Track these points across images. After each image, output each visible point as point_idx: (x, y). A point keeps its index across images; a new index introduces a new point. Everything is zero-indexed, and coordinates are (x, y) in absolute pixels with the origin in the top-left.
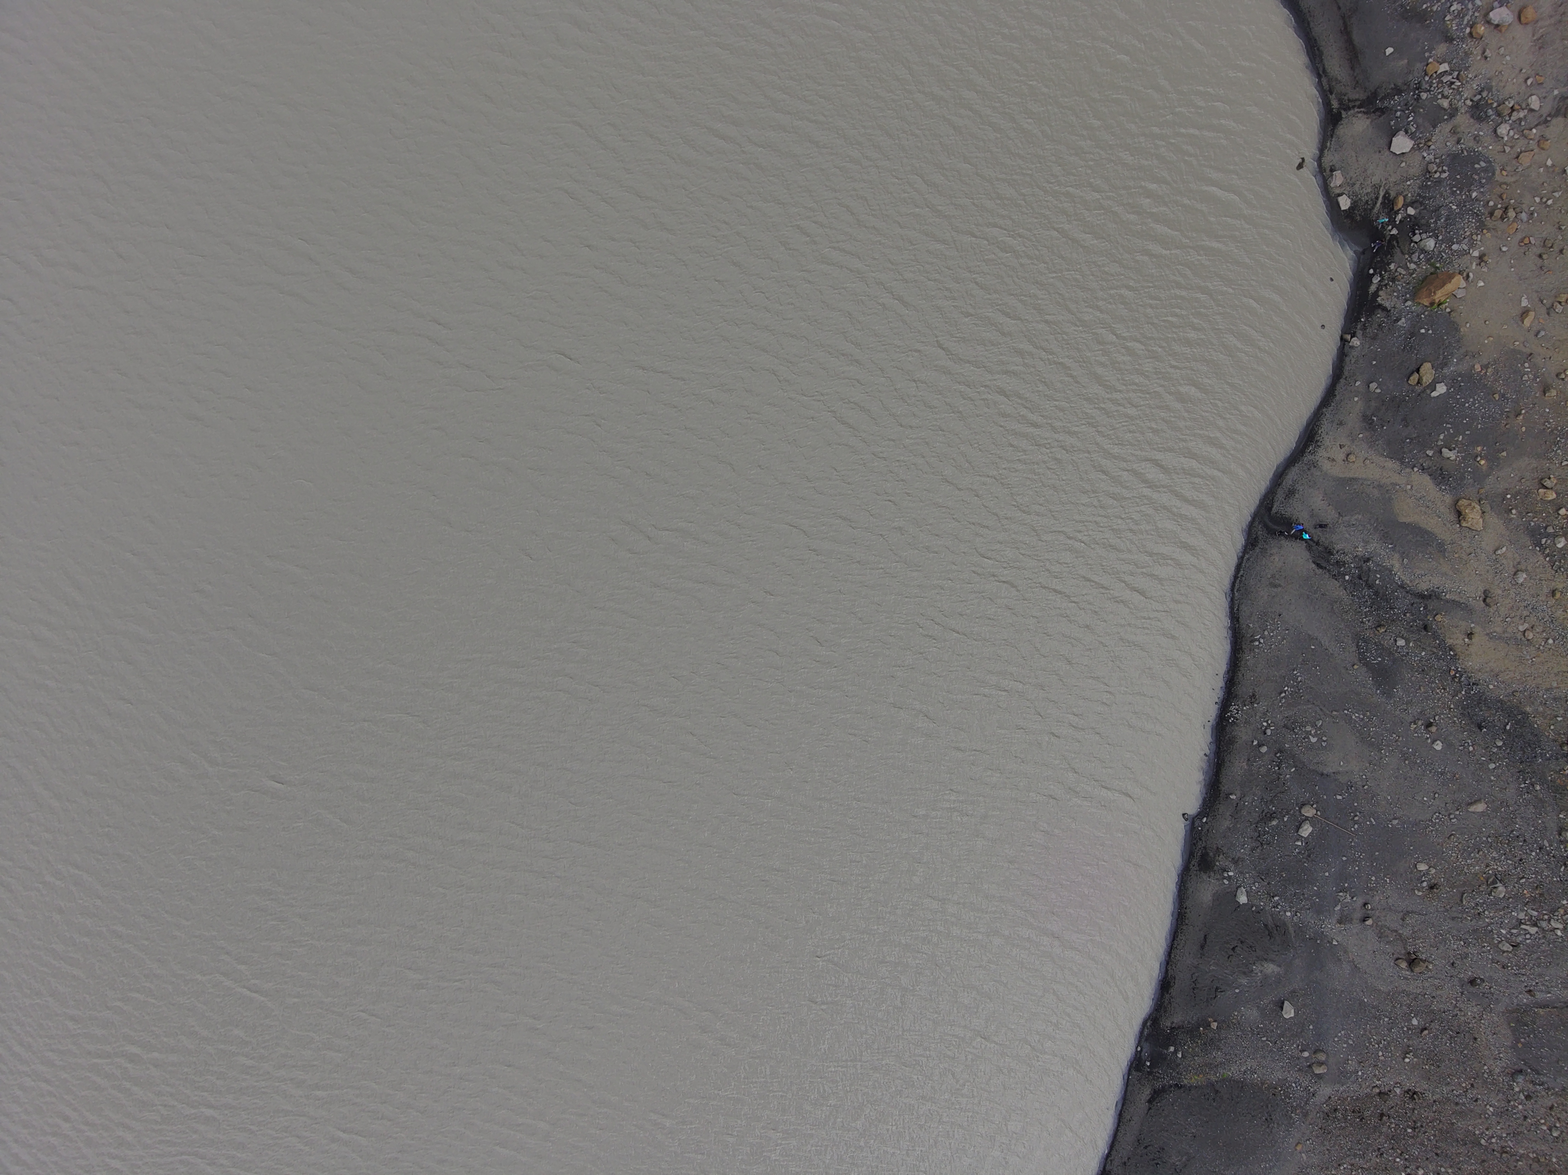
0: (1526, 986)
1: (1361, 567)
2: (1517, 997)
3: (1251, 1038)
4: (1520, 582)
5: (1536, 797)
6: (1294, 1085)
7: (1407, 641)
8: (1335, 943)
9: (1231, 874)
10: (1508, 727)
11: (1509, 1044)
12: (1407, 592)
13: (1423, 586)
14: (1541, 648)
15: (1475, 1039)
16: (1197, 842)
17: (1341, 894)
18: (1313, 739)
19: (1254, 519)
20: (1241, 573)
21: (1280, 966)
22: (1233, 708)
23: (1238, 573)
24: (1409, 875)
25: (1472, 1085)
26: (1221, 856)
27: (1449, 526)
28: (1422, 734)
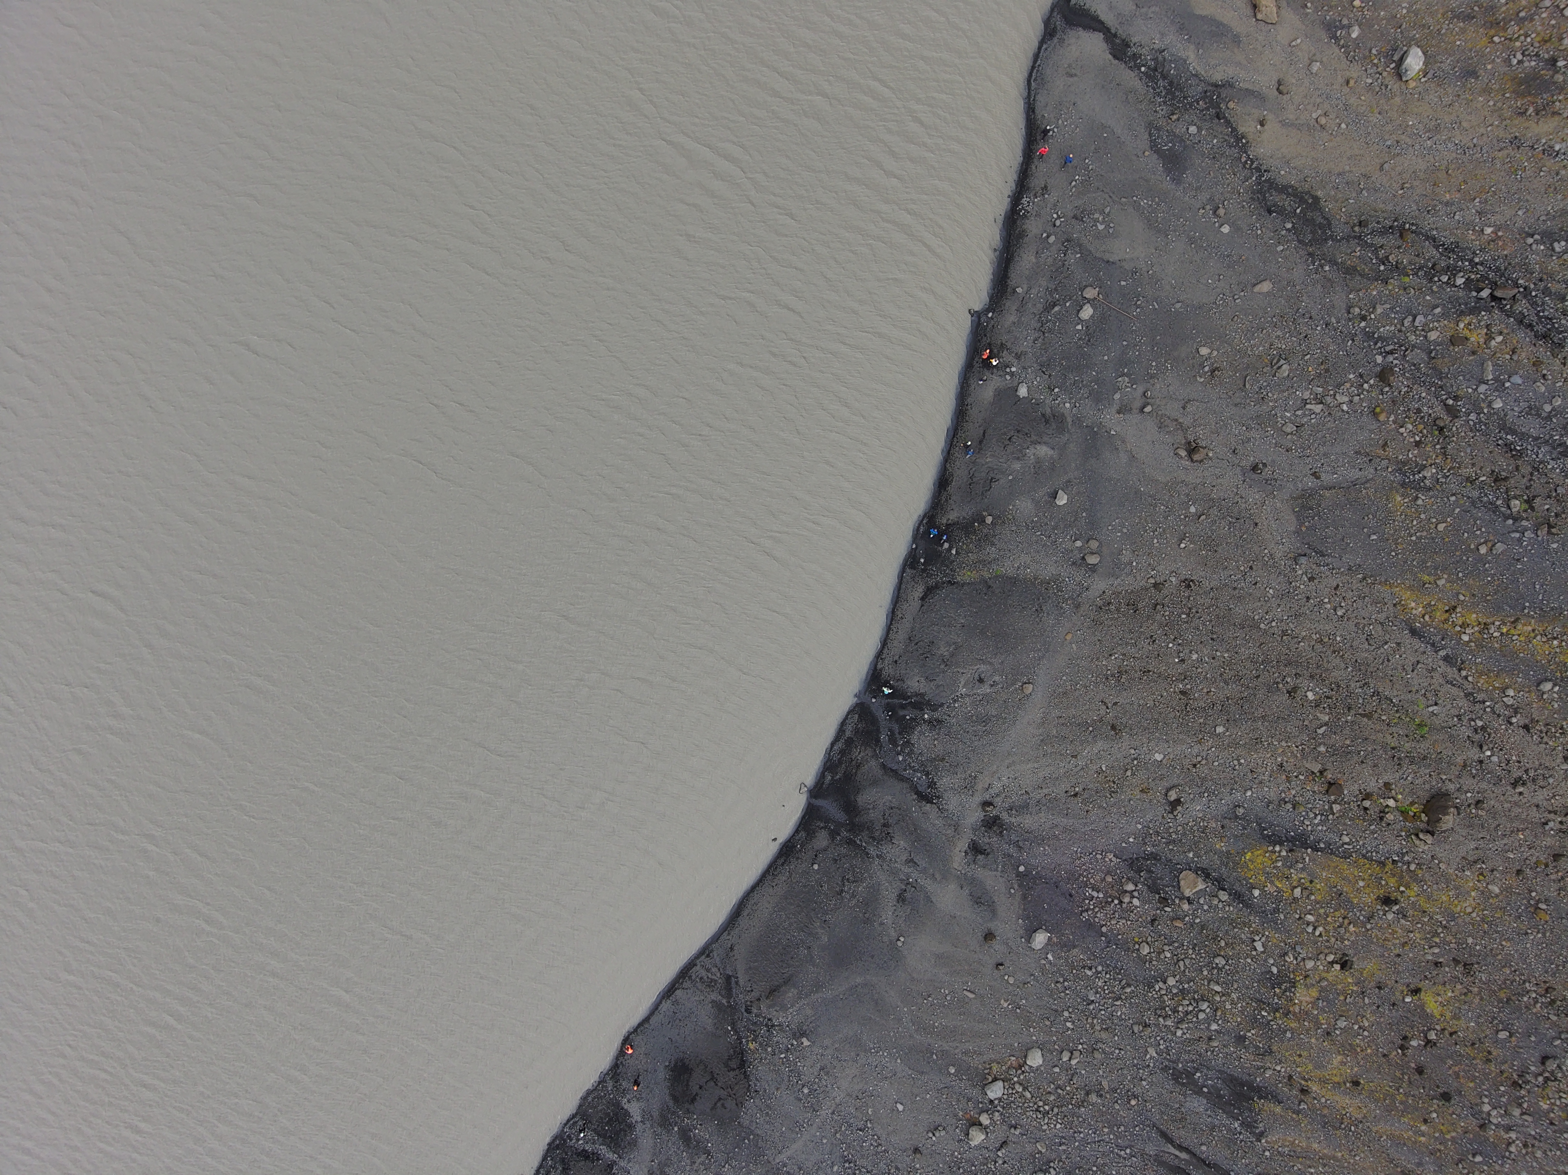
0: (1311, 469)
1: (1157, 58)
2: (1301, 482)
3: (1025, 533)
4: (1314, 71)
5: (1325, 277)
6: (1067, 579)
7: (1199, 129)
8: (1112, 433)
9: (1013, 369)
10: (1298, 211)
11: (1293, 529)
12: (1201, 80)
13: (1218, 76)
14: (1334, 133)
15: (1256, 524)
16: (982, 338)
17: (1120, 379)
18: (1101, 227)
19: (1052, 10)
20: (1039, 62)
21: (1053, 449)
22: (1025, 200)
23: (1035, 61)
24: (1191, 362)
25: (1251, 568)
26: (1005, 352)
27: (1245, 19)
28: (1210, 218)
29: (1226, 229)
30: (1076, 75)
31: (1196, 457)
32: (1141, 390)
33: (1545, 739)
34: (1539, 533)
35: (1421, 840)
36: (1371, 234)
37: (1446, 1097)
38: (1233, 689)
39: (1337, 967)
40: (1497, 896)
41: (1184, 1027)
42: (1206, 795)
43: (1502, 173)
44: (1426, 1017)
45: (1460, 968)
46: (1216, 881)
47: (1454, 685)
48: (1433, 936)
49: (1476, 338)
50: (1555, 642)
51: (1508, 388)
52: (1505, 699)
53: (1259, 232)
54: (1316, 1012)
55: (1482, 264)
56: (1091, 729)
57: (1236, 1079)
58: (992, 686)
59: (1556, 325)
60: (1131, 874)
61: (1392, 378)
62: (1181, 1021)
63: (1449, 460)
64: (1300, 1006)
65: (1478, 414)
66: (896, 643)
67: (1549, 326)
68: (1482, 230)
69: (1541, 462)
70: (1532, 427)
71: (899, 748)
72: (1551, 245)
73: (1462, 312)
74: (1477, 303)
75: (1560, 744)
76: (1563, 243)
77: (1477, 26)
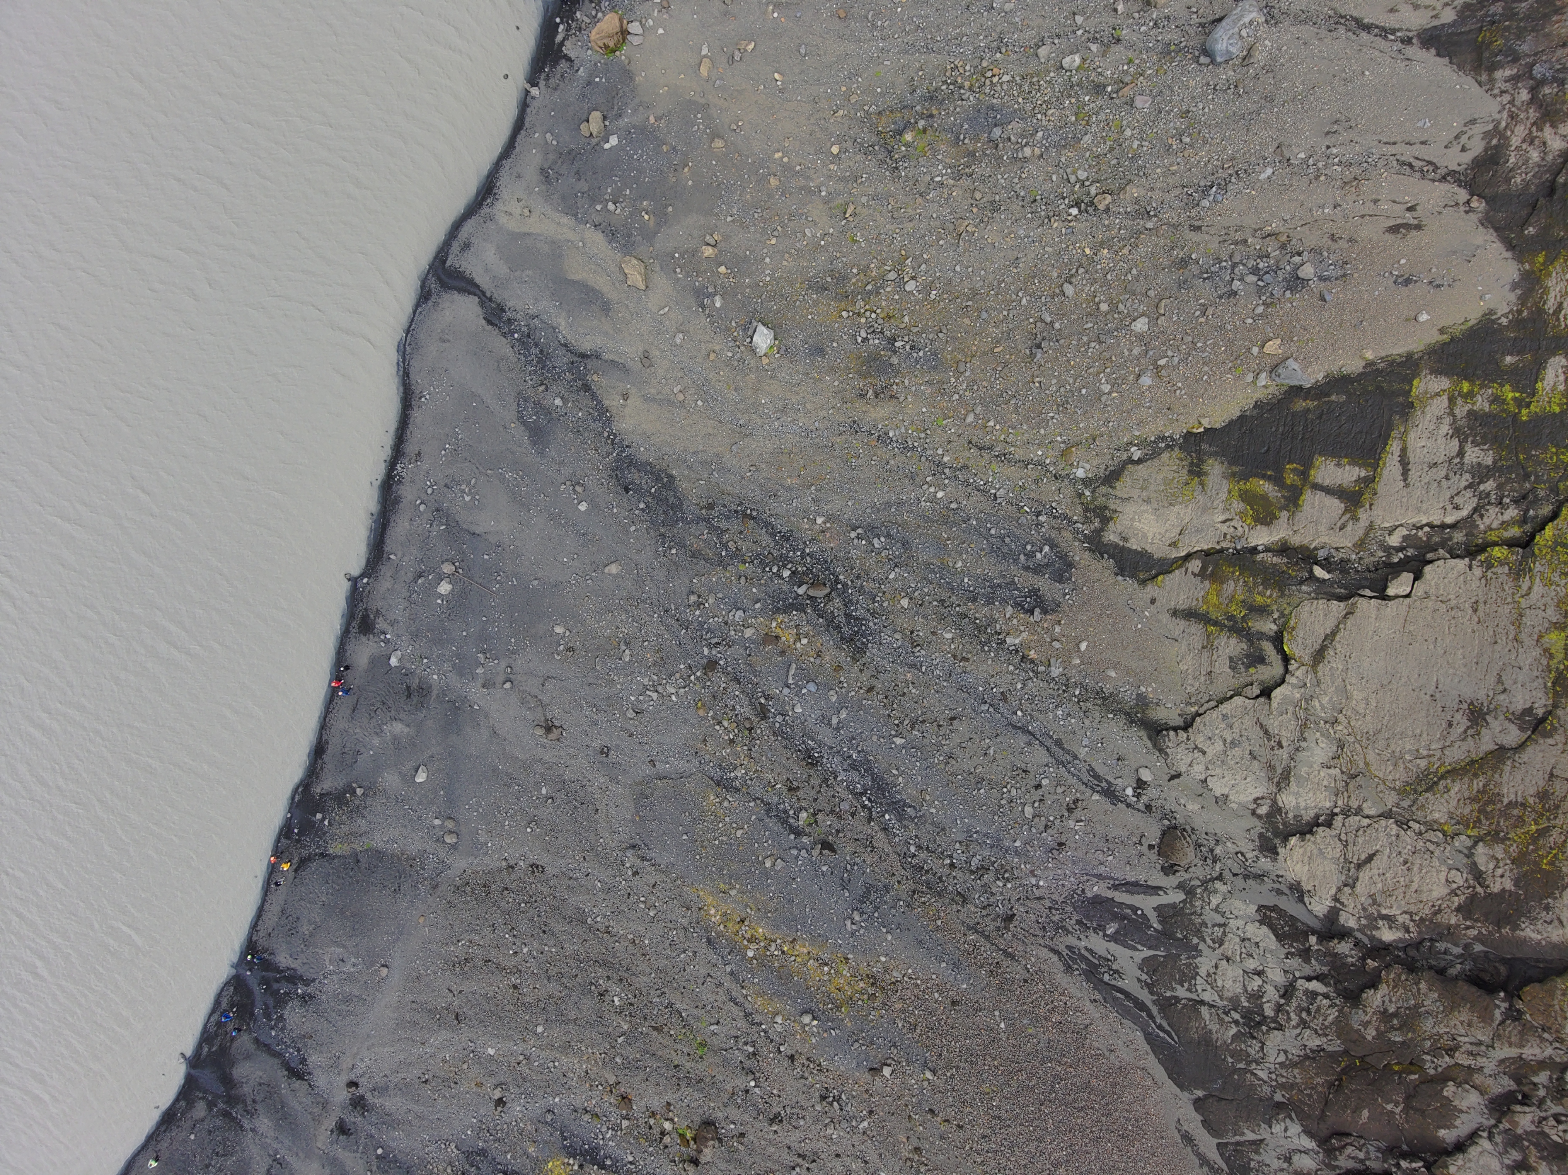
0: (649, 757)
1: (530, 324)
2: (641, 768)
3: (395, 807)
4: (677, 342)
5: (671, 560)
6: (431, 856)
7: (566, 401)
8: (477, 707)
9: (388, 636)
10: (653, 490)
11: (629, 817)
12: (569, 351)
13: (586, 345)
14: (690, 409)
15: (597, 811)
16: (358, 604)
17: (480, 654)
18: (467, 498)
19: (428, 271)
20: (413, 327)
21: (409, 726)
22: (399, 466)
23: (410, 326)
24: (548, 639)
25: (585, 858)
26: (380, 618)
27: (617, 285)
28: (570, 494)
29: (583, 507)
30: (449, 341)
31: (550, 736)
32: (504, 664)
33: (807, 1072)
34: (813, 852)
36: (717, 517)
38: (554, 988)
42: (524, 1096)
43: (838, 458)
47: (736, 1004)
49: (787, 637)
50: (826, 969)
51: (805, 694)
52: (775, 1025)
53: (615, 510)
55: (810, 555)
56: (438, 1016)
59: (863, 628)
61: (713, 672)
63: (754, 763)
65: (785, 716)
66: (269, 916)
67: (856, 628)
68: (815, 520)
69: (831, 773)
70: (826, 735)
71: (273, 1023)
72: (872, 540)
73: (779, 608)
74: (796, 598)
75: (817, 1081)
76: (883, 539)
77: (829, 299)
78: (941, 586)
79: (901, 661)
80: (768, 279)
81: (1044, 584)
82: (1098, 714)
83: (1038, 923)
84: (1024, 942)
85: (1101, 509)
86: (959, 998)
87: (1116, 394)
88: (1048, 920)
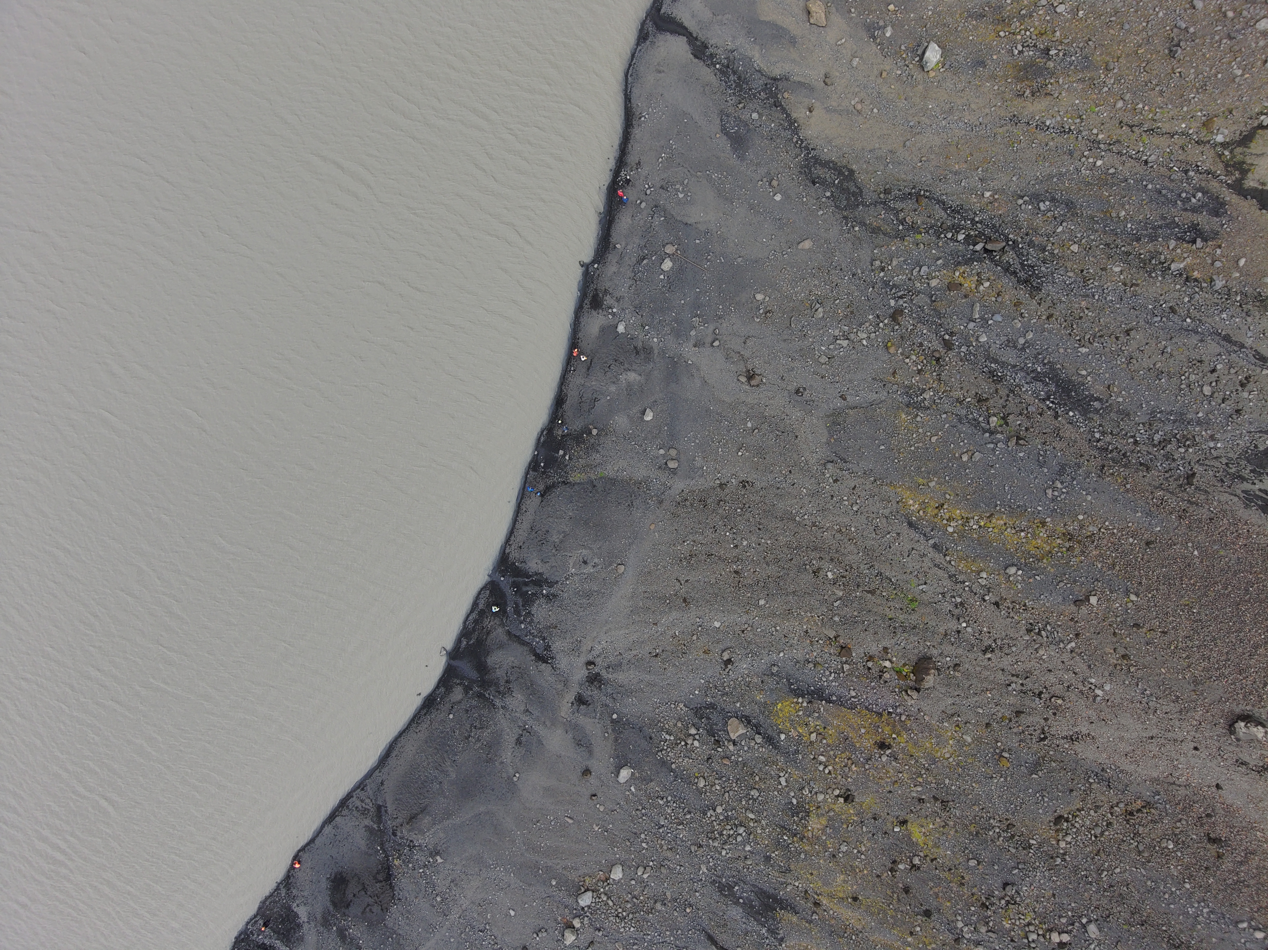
0: (839, 392)
1: (729, 57)
2: (832, 403)
3: (623, 443)
4: (854, 66)
5: (855, 236)
6: (654, 480)
7: (761, 115)
8: (690, 362)
9: (615, 310)
10: (836, 182)
11: (825, 440)
12: (763, 75)
13: (777, 72)
14: (868, 117)
16: (589, 285)
17: (694, 319)
18: (681, 196)
19: (646, 17)
20: (634, 61)
21: (640, 375)
22: (622, 174)
23: (632, 60)
24: (750, 305)
25: (790, 472)
26: (608, 296)
27: (801, 24)
28: (766, 188)
29: (778, 197)
30: (663, 71)
31: (753, 382)
32: (712, 328)
33: (1012, 615)
34: (1009, 444)
35: (909, 695)
36: (893, 200)
37: (927, 914)
38: (772, 570)
39: (841, 800)
40: (970, 745)
41: (726, 847)
42: (750, 655)
43: (1001, 146)
44: (912, 844)
45: (938, 804)
46: (755, 726)
47: (940, 568)
48: (918, 777)
49: (969, 284)
50: (1023, 534)
51: (991, 325)
52: (979, 580)
53: (805, 199)
54: (824, 838)
55: (981, 222)
56: (668, 601)
57: (765, 892)
58: (594, 567)
59: (1037, 272)
60: (696, 720)
61: (900, 318)
62: (725, 843)
63: (942, 385)
64: (812, 832)
65: (969, 347)
66: (521, 532)
67: (1030, 273)
68: (983, 195)
69: (1016, 386)
70: (1010, 357)
71: (522, 618)
72: (1038, 205)
73: (959, 262)
74: (972, 255)
75: (1023, 619)
76: (1047, 203)
77: (987, 23)
78: (1105, 232)
79: (1075, 294)
80: (930, 13)
81: (1203, 220)
82: (1257, 313)
83: (1216, 477)
84: (1206, 492)
85: (1239, 164)
86: (1153, 539)
87: (1248, 75)
88: (1224, 474)
